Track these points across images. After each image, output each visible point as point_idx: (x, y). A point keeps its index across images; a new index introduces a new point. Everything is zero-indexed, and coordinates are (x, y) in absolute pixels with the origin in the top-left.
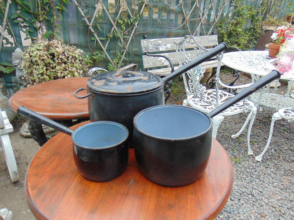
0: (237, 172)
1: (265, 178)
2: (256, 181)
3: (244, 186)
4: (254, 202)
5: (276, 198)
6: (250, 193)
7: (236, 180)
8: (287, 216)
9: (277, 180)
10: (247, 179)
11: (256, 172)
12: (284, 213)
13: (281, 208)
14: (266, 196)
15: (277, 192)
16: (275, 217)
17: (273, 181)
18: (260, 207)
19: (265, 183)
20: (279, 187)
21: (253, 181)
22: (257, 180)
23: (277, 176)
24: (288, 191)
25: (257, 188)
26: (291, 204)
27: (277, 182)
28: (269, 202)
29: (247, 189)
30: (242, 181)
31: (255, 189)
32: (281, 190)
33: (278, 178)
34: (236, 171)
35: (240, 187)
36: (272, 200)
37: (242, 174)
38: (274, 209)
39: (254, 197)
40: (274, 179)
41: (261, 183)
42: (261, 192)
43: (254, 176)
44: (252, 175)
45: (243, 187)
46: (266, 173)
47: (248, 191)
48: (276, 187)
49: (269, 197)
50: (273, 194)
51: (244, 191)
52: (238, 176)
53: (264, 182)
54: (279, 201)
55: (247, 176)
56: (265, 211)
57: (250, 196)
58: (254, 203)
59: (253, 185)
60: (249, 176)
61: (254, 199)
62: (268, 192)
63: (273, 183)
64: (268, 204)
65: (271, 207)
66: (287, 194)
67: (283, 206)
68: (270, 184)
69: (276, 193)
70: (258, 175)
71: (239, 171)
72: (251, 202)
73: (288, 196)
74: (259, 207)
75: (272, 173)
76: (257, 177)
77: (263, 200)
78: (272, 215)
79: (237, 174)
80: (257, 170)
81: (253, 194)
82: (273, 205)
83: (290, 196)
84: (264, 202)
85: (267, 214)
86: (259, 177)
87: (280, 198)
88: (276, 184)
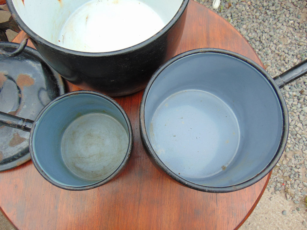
0: (250, 8)
1: (281, 16)
2: (269, 21)
3: (254, 30)
4: (260, 50)
5: (285, 41)
6: (259, 39)
7: (247, 21)
8: (289, 65)
9: (294, 17)
10: (260, 17)
11: (274, 6)
12: (287, 62)
13: (286, 55)
14: (275, 42)
15: (289, 35)
16: (276, 66)
17: (290, 18)
18: (265, 56)
19: (279, 22)
20: (293, 26)
21: (266, 21)
22: (271, 19)
23: (296, 9)
24: (301, 31)
25: (268, 32)
26: (299, 49)
27: (293, 20)
28: (276, 49)
29: (256, 34)
30: (253, 22)
31: (266, 33)
32: (294, 30)
33: (296, 13)
34: (249, 6)
35: (249, 31)
36: (280, 46)
37: (255, 10)
38: (278, 58)
39: (262, 44)
40: (291, 15)
41: (274, 22)
42: (271, 36)
43: (269, 13)
44: (268, 11)
45: (252, 31)
46: (285, 7)
47: (257, 36)
48: (290, 26)
49: (278, 41)
50: (283, 37)
51: (252, 37)
52: (250, 13)
53: (278, 20)
54: (287, 46)
55: (261, 13)
56: (268, 61)
57: (257, 43)
58: (260, 52)
59: (265, 27)
60: (264, 12)
61: (261, 47)
62: (278, 35)
63: (289, 20)
64: (274, 51)
65: (276, 56)
66: (299, 35)
67: (290, 53)
68: (284, 24)
69: (287, 35)
70: (274, 10)
71: (254, 5)
72: (257, 50)
73: (299, 39)
74: (263, 56)
75: (292, 6)
76: (273, 14)
77: (271, 47)
78: (274, 65)
79: (249, 10)
80: (275, 3)
81: (261, 41)
82: (279, 53)
83: (301, 37)
84: (270, 49)
85: (270, 64)
86: (274, 14)
87: (289, 42)
88: (292, 22)
